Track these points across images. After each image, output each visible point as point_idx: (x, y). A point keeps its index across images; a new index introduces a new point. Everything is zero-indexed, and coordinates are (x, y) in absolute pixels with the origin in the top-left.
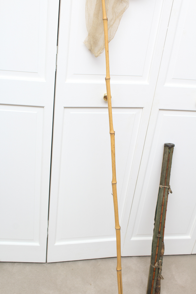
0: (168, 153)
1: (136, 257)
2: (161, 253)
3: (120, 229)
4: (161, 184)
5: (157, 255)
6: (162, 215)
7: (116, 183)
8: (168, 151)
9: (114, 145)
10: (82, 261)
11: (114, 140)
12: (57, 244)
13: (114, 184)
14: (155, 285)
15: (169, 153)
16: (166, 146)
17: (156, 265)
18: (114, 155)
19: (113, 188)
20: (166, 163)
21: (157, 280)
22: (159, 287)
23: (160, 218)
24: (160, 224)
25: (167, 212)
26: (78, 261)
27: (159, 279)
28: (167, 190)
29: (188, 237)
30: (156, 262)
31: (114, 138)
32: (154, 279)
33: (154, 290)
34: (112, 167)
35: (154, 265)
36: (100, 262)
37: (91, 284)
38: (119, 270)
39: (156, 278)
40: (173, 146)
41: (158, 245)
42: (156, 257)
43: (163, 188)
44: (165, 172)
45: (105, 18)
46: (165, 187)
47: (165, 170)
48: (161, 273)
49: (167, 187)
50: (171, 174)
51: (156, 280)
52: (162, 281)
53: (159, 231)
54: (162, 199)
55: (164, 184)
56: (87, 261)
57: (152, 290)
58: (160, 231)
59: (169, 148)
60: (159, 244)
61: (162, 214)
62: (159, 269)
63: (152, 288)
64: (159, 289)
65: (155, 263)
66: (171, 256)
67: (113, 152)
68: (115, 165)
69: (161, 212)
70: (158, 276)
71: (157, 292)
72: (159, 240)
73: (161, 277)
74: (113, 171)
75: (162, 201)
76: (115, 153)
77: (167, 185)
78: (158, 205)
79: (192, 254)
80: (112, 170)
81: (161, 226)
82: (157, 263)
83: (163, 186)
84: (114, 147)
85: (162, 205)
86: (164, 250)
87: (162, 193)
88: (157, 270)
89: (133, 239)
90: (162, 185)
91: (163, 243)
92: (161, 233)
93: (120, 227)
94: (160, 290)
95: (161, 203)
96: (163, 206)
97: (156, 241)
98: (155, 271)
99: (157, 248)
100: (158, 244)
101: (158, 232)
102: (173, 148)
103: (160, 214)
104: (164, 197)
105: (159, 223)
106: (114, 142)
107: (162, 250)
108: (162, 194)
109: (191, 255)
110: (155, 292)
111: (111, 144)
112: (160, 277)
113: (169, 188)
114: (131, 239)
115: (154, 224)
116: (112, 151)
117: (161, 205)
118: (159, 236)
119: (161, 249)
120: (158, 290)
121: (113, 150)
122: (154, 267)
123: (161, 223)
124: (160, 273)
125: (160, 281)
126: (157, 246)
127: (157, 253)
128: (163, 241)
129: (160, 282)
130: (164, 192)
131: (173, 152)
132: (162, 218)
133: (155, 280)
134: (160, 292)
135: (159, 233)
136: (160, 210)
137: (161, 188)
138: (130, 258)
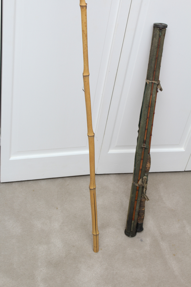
0: (158, 36)
1: (115, 175)
2: (147, 168)
3: (94, 136)
4: (148, 78)
5: (141, 170)
6: (148, 119)
7: (89, 75)
8: (158, 33)
9: (86, 23)
10: (46, 180)
11: (86, 15)
12: (13, 158)
13: (86, 77)
14: (137, 208)
15: (160, 37)
16: (156, 26)
17: (140, 182)
18: (87, 36)
19: (84, 82)
20: (156, 50)
21: (141, 201)
22: (143, 209)
23: (146, 124)
24: (146, 131)
25: (155, 115)
26: (40, 181)
27: (143, 200)
28: (155, 86)
29: (182, 149)
30: (140, 179)
31: (86, 13)
32: (137, 200)
33: (136, 213)
34: (84, 53)
35: (137, 183)
36: (68, 181)
37: (57, 208)
38: (93, 188)
39: (139, 199)
40: (165, 27)
41: (142, 158)
42: (140, 172)
43: (150, 84)
44: (153, 62)
46: (154, 82)
47: (154, 59)
48: (146, 193)
49: (156, 82)
50: (161, 65)
51: (140, 201)
52: (147, 203)
53: (144, 140)
54: (149, 99)
55: (151, 78)
56: (52, 180)
58: (146, 140)
59: (160, 30)
60: (144, 157)
61: (149, 117)
62: (143, 187)
63: (134, 211)
64: (143, 212)
65: (138, 180)
66: (159, 174)
67: (85, 33)
68: (87, 50)
69: (148, 115)
70: (141, 197)
71: (140, 217)
72: (144, 151)
73: (146, 197)
74: (84, 59)
75: (149, 101)
76: (87, 34)
77: (156, 80)
78: (144, 106)
79: (186, 170)
80: (84, 57)
81: (147, 133)
83: (151, 82)
84: (86, 26)
85: (149, 106)
86: (150, 164)
87: (149, 90)
88: (140, 189)
89: (112, 151)
90: (149, 80)
91: (150, 155)
92: (147, 143)
93: (94, 134)
94: (144, 214)
95: (148, 104)
96: (150, 108)
97: (141, 153)
98: (138, 190)
99: (142, 161)
100: (142, 156)
101: (142, 141)
102: (166, 30)
103: (146, 117)
104: (151, 96)
105: (144, 130)
106: (86, 18)
107: (148, 165)
108: (149, 92)
109: (185, 172)
110: (138, 216)
111: (82, 21)
112: (144, 197)
113: (159, 84)
114: (108, 151)
115: (138, 131)
116: (83, 31)
117: (147, 106)
118: (144, 147)
119: (147, 163)
120: (142, 214)
121: (85, 29)
122: (137, 186)
123: (147, 129)
124: (144, 193)
125: (145, 202)
126: (141, 159)
127: (141, 168)
128: (149, 153)
129: (144, 204)
130: (152, 89)
131: (164, 35)
132: (148, 123)
133: (139, 202)
134: (144, 216)
135: (144, 142)
136: (146, 113)
137: (148, 83)
138: (106, 175)
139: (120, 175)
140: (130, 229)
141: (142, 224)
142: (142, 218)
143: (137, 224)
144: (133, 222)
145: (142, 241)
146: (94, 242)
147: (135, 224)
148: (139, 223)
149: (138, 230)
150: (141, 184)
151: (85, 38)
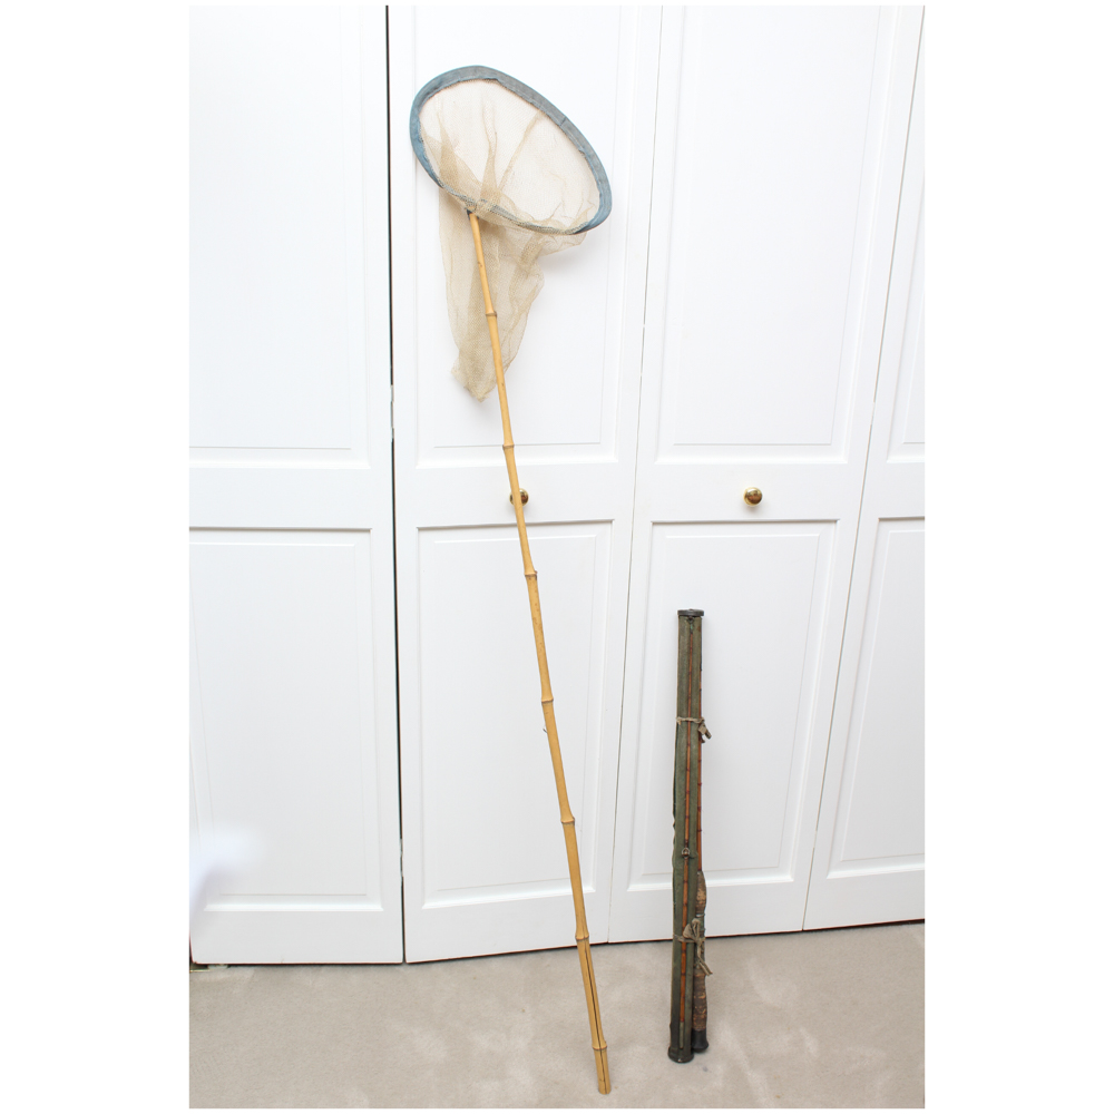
0: (687, 632)
1: (650, 945)
2: (698, 902)
3: (573, 822)
4: (679, 714)
5: (687, 905)
6: (687, 795)
7: (552, 700)
8: (686, 627)
9: (538, 604)
10: (502, 958)
11: (537, 591)
12: (429, 905)
13: (547, 704)
14: (688, 992)
15: (691, 633)
16: (682, 614)
17: (686, 932)
18: (541, 628)
19: (545, 714)
20: (686, 658)
21: (694, 978)
22: (703, 997)
23: (685, 804)
24: (687, 820)
25: (703, 787)
26: (490, 959)
27: (699, 974)
28: (694, 728)
29: (788, 878)
30: (687, 924)
31: (536, 587)
32: (685, 974)
33: (687, 1005)
34: (539, 659)
35: (683, 932)
37: (524, 1011)
38: (582, 937)
39: (689, 972)
40: (699, 614)
41: (686, 879)
42: (685, 910)
43: (684, 724)
44: (685, 681)
45: (491, 311)
46: (691, 720)
47: (684, 675)
48: (703, 958)
49: (696, 720)
50: (702, 687)
51: (691, 977)
53: (685, 840)
54: (684, 754)
55: (685, 713)
56: (514, 957)
57: (682, 1007)
58: (688, 840)
59: (692, 620)
60: (688, 877)
61: (689, 792)
62: (695, 944)
63: (683, 1000)
64: (704, 1003)
65: (683, 929)
67: (538, 621)
68: (545, 654)
69: (686, 788)
70: (694, 967)
71: (698, 1014)
72: (688, 864)
73: (704, 968)
74: (540, 669)
75: (685, 758)
76: (541, 624)
77: (695, 715)
78: (677, 770)
79: (805, 929)
80: (540, 666)
81: (689, 825)
82: (687, 928)
83: (686, 720)
84: (539, 610)
85: (687, 769)
86: (705, 894)
87: (682, 736)
88: (690, 947)
89: (635, 887)
90: (682, 717)
91: (702, 874)
92: (691, 845)
93: (574, 818)
94: (706, 1007)
95: (684, 763)
96: (688, 772)
97: (682, 868)
98: (686, 952)
99: (685, 885)
100: (686, 875)
101: (682, 842)
102: (702, 621)
103: (684, 792)
104: (689, 748)
105: (682, 819)
106: (538, 596)
107: (700, 894)
108: (684, 739)
109: (804, 935)
110: (693, 1013)
111: (531, 601)
112: (701, 968)
113: (701, 723)
114: (628, 887)
115: (675, 825)
116: (534, 619)
117: (683, 768)
118: (686, 853)
119: (697, 891)
120: (701, 1007)
121: (536, 616)
122: (682, 940)
123: (689, 817)
124: (699, 956)
125: (703, 980)
126: (684, 882)
127: (685, 900)
128: (700, 870)
129: (704, 984)
130: (688, 735)
131: (700, 629)
132: (690, 803)
133: (689, 978)
134: (706, 1013)
135: (687, 844)
136: (683, 783)
137: (681, 724)
138: (631, 946)
139: (662, 944)
140: (679, 1044)
141: (703, 1033)
142: (702, 1017)
143: (693, 1031)
144: (682, 1025)
145: (706, 1070)
146: (598, 1067)
147: (688, 1030)
148: (698, 1028)
149: (696, 1047)
150: (690, 936)
151: (539, 632)
